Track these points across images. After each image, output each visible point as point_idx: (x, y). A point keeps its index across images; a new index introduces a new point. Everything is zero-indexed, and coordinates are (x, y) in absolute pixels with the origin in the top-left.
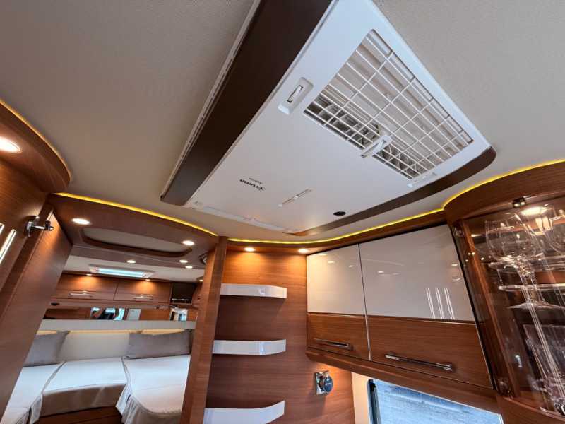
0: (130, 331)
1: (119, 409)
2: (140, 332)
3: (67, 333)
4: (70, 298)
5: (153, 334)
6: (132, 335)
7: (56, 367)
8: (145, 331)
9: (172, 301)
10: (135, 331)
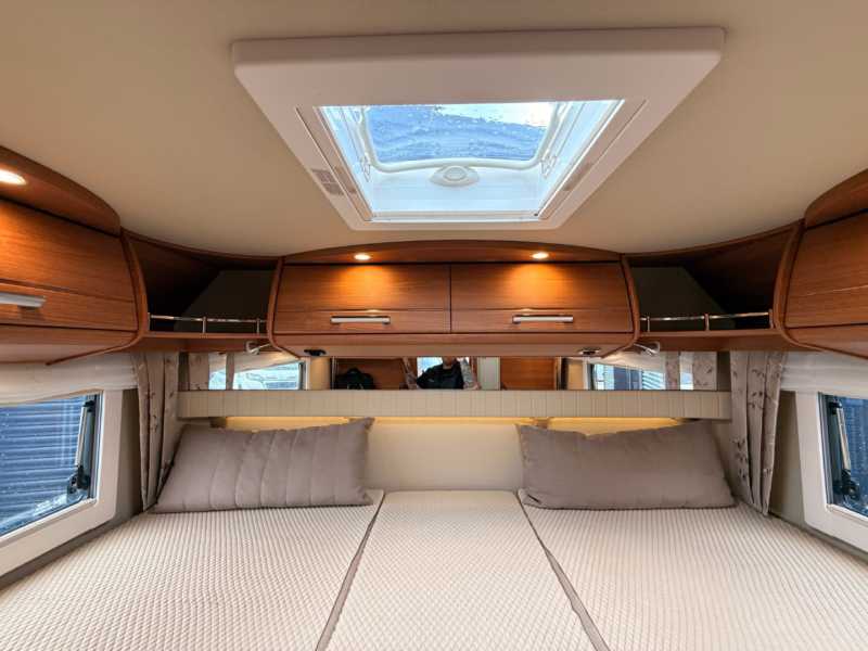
2: (544, 425)
3: (367, 424)
4: (334, 332)
6: (523, 431)
8: (560, 423)
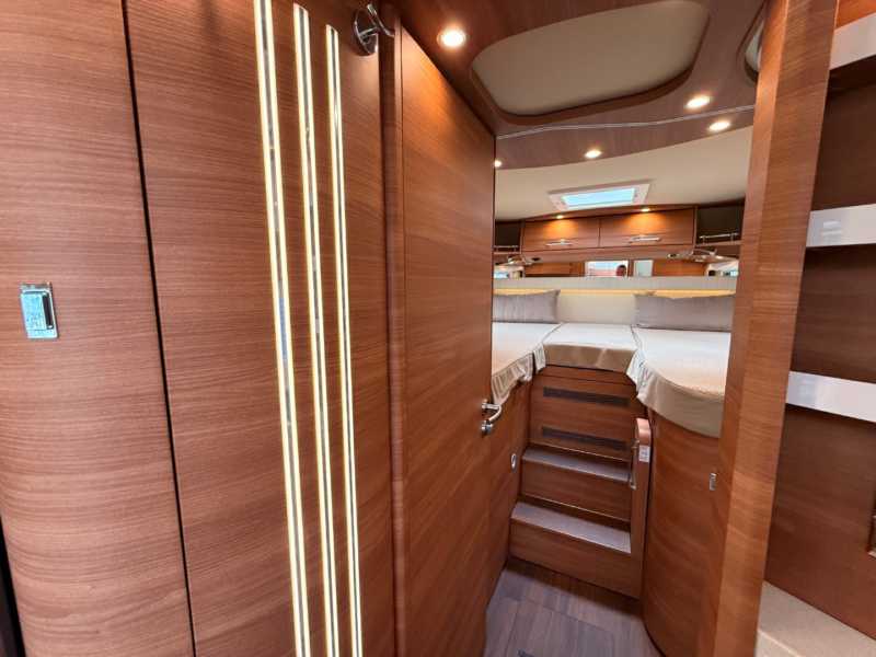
0: (636, 292)
1: (631, 377)
2: (651, 294)
3: (557, 293)
4: (547, 249)
5: (673, 298)
7: (554, 326)
8: (659, 293)
9: (699, 241)
10: (642, 292)
